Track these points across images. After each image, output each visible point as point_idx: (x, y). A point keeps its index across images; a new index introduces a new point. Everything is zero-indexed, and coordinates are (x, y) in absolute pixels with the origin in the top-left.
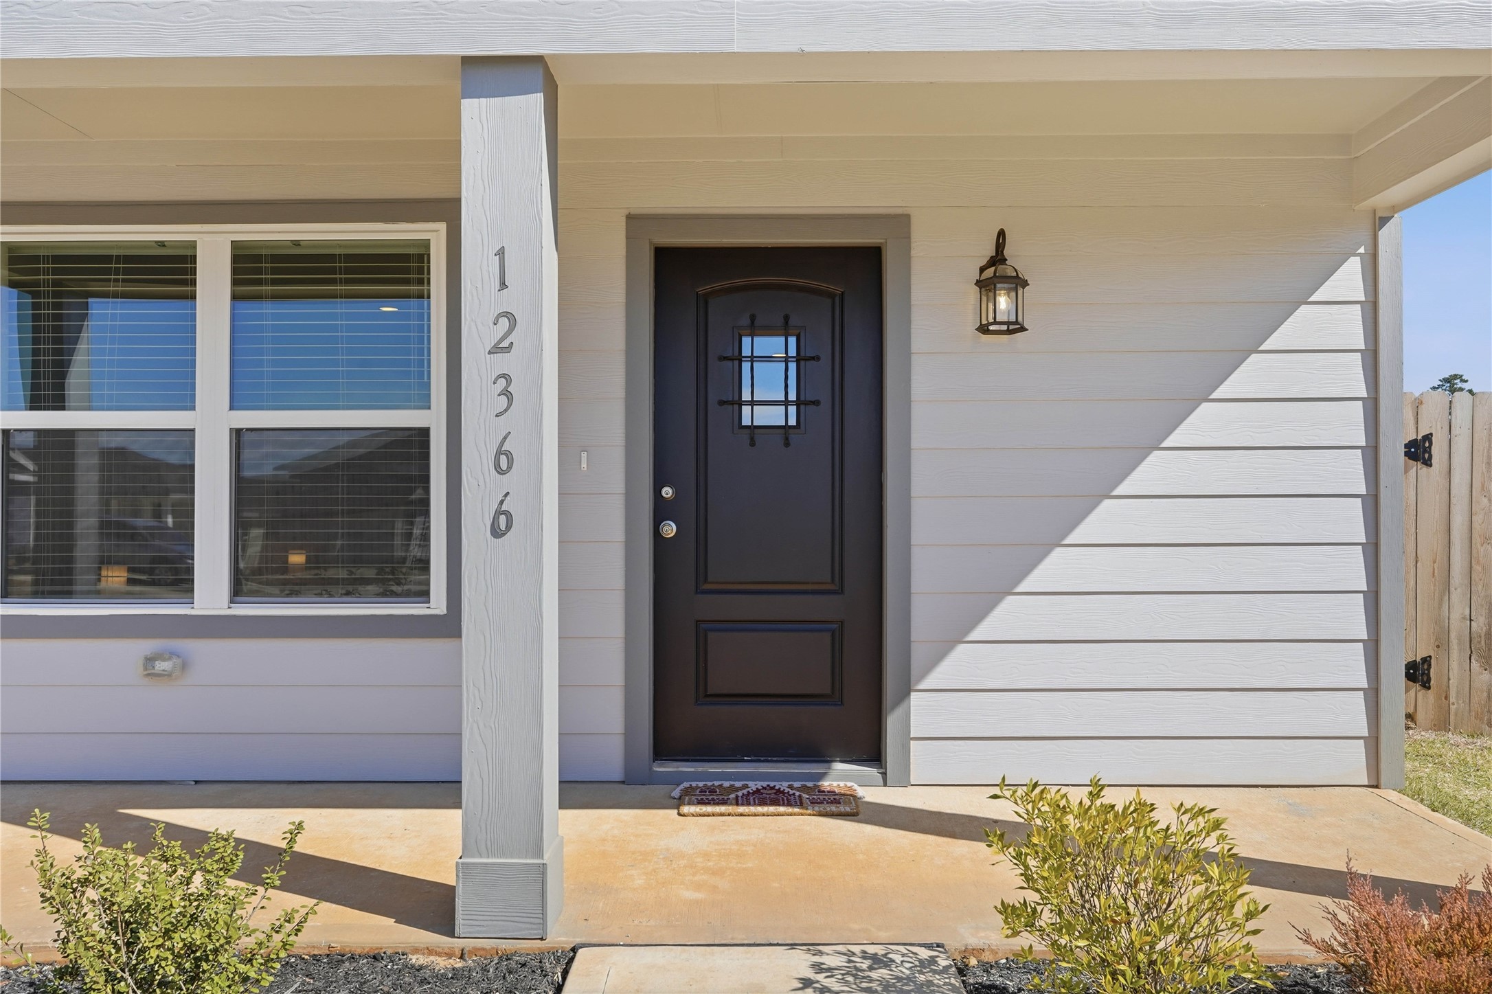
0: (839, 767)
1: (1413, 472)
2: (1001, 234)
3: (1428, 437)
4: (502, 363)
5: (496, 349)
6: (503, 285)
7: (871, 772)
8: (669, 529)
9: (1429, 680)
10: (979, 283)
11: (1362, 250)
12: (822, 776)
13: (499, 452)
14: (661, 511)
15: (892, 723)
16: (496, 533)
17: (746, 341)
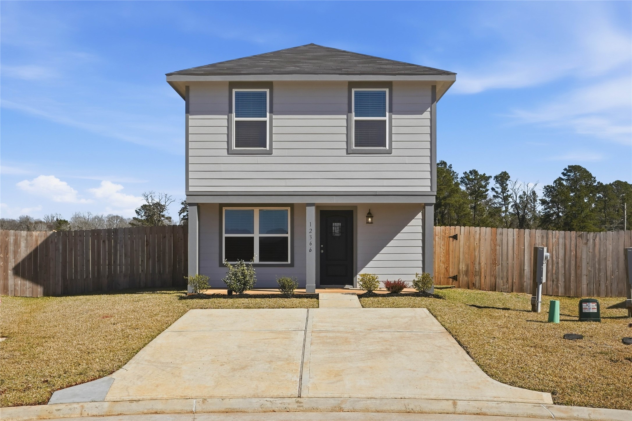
0: (346, 286)
1: (454, 241)
2: (370, 210)
3: (457, 235)
4: (311, 234)
5: (310, 233)
6: (310, 223)
7: (352, 286)
8: (322, 251)
9: (457, 279)
10: (367, 217)
11: (422, 211)
12: (344, 287)
13: (310, 243)
14: (321, 249)
15: (354, 279)
16: (310, 251)
17: (333, 224)
